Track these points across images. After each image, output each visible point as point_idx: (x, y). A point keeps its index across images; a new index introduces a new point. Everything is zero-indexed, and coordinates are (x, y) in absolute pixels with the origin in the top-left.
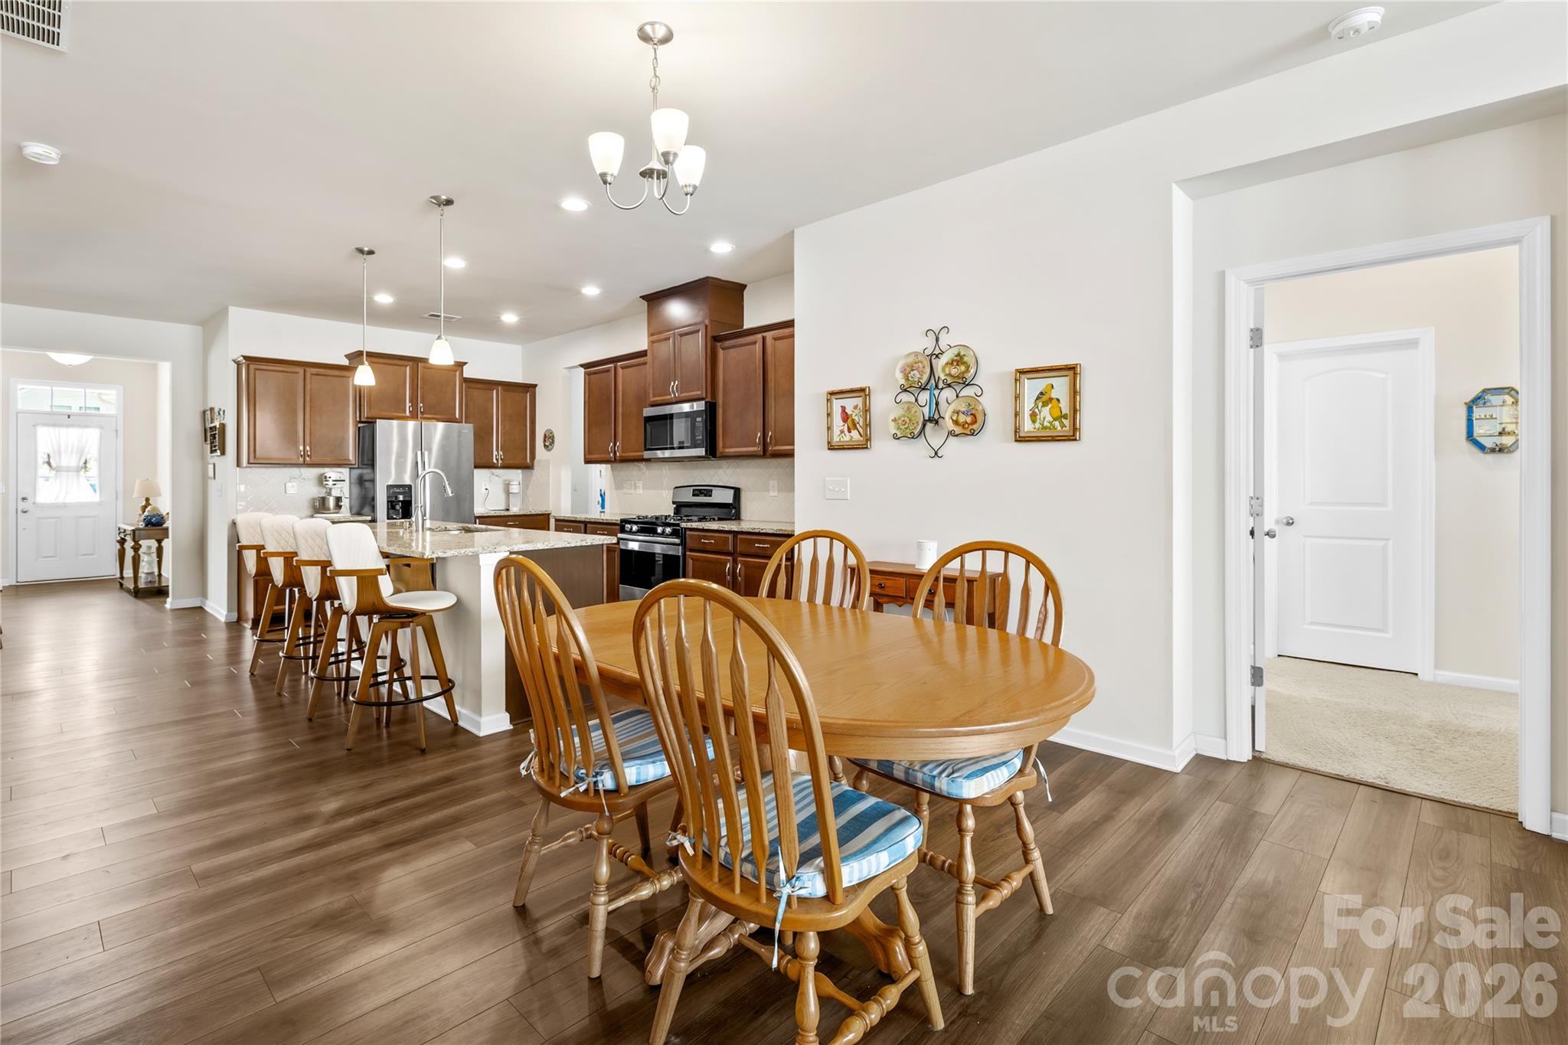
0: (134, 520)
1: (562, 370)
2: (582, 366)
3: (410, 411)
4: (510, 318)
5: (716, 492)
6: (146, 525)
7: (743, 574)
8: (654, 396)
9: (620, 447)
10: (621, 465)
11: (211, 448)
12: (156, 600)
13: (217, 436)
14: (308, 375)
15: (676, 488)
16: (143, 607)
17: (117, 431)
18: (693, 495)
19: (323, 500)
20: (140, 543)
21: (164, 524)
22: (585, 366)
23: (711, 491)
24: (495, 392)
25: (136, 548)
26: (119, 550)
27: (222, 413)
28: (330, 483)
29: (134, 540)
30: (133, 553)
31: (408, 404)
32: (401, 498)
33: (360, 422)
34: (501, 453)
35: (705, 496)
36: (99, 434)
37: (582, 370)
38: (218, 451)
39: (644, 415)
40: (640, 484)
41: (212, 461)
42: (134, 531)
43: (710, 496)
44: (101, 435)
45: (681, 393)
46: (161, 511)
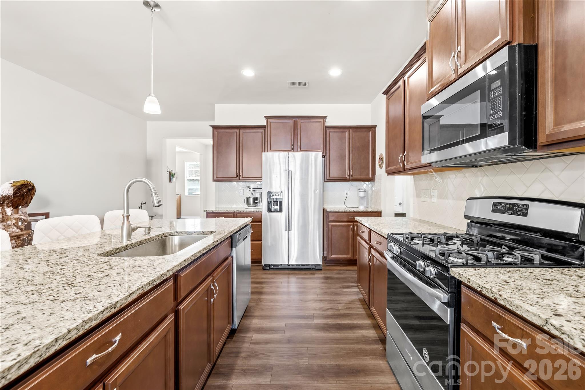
3: (292, 148)
5: (534, 208)
9: (407, 156)
14: (241, 133)
18: (494, 210)
23: (528, 206)
24: (347, 132)
31: (291, 144)
34: (351, 171)
40: (435, 193)
43: (525, 215)
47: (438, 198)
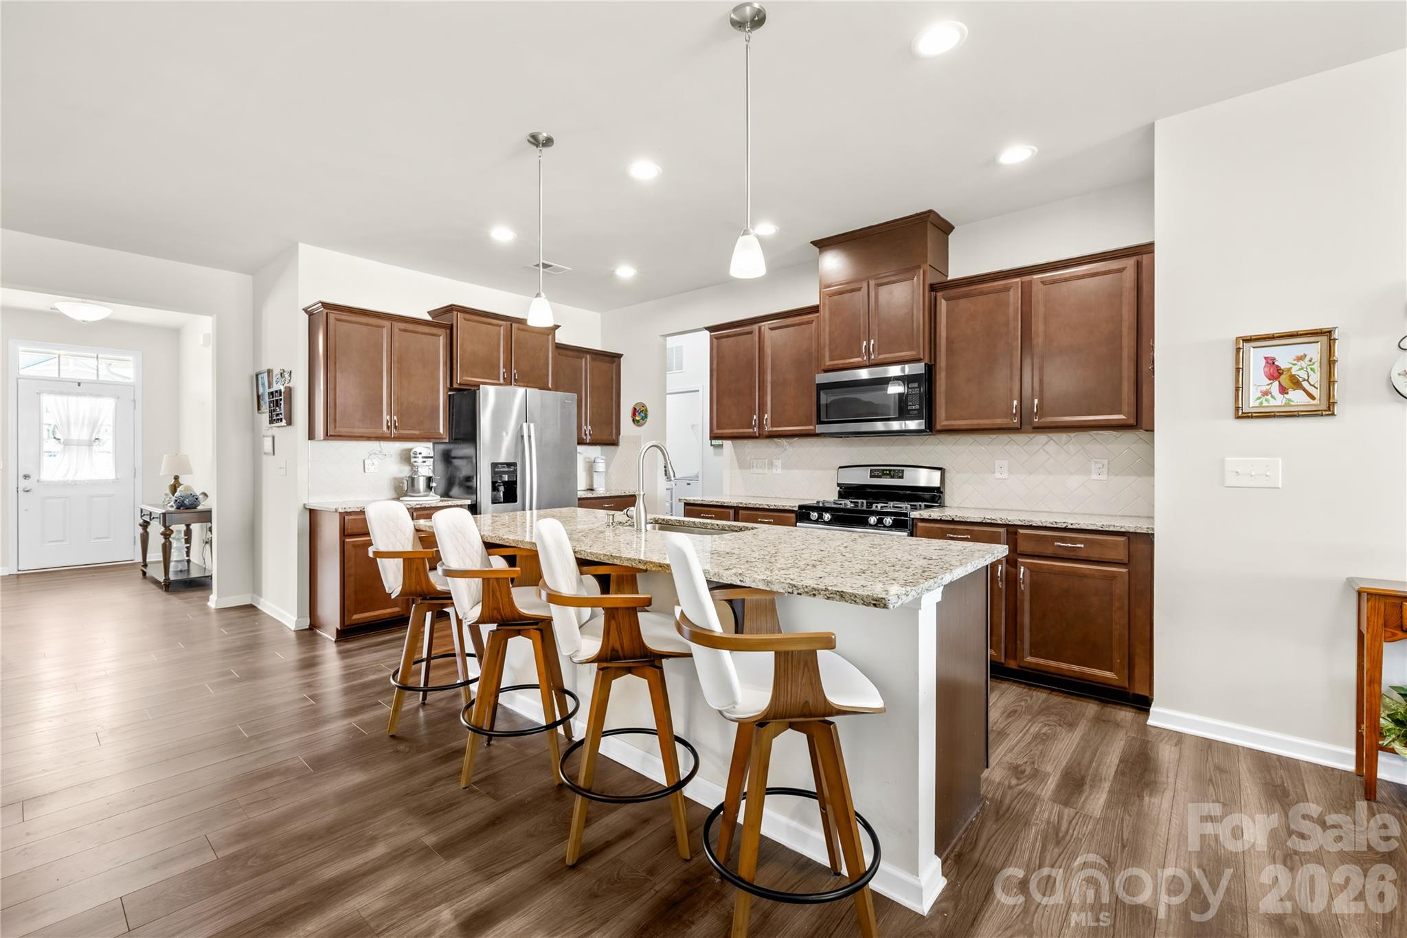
0: (160, 503)
1: (659, 337)
2: (707, 329)
3: (504, 378)
4: (625, 272)
5: (907, 472)
6: (178, 508)
7: (1028, 580)
8: (832, 359)
9: (769, 421)
10: (767, 441)
11: (271, 417)
12: (195, 595)
13: (282, 402)
14: (396, 331)
15: (840, 467)
16: (176, 602)
17: (134, 401)
18: (871, 477)
19: (412, 481)
20: (171, 528)
21: (199, 505)
22: (711, 329)
23: (903, 471)
24: (584, 359)
25: (167, 535)
26: (141, 535)
27: (287, 375)
28: (420, 460)
29: (164, 525)
30: (163, 540)
31: (502, 370)
32: (506, 478)
33: (450, 390)
34: (589, 427)
35: (892, 477)
36: (114, 404)
37: (707, 333)
38: (284, 421)
39: (817, 382)
40: (778, 463)
41: (270, 433)
42: (164, 514)
43: (902, 477)
44: (116, 405)
45: (879, 354)
46: (196, 492)
47: (782, 469)
